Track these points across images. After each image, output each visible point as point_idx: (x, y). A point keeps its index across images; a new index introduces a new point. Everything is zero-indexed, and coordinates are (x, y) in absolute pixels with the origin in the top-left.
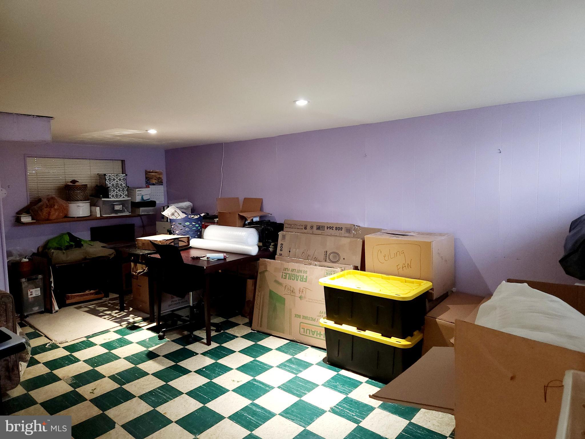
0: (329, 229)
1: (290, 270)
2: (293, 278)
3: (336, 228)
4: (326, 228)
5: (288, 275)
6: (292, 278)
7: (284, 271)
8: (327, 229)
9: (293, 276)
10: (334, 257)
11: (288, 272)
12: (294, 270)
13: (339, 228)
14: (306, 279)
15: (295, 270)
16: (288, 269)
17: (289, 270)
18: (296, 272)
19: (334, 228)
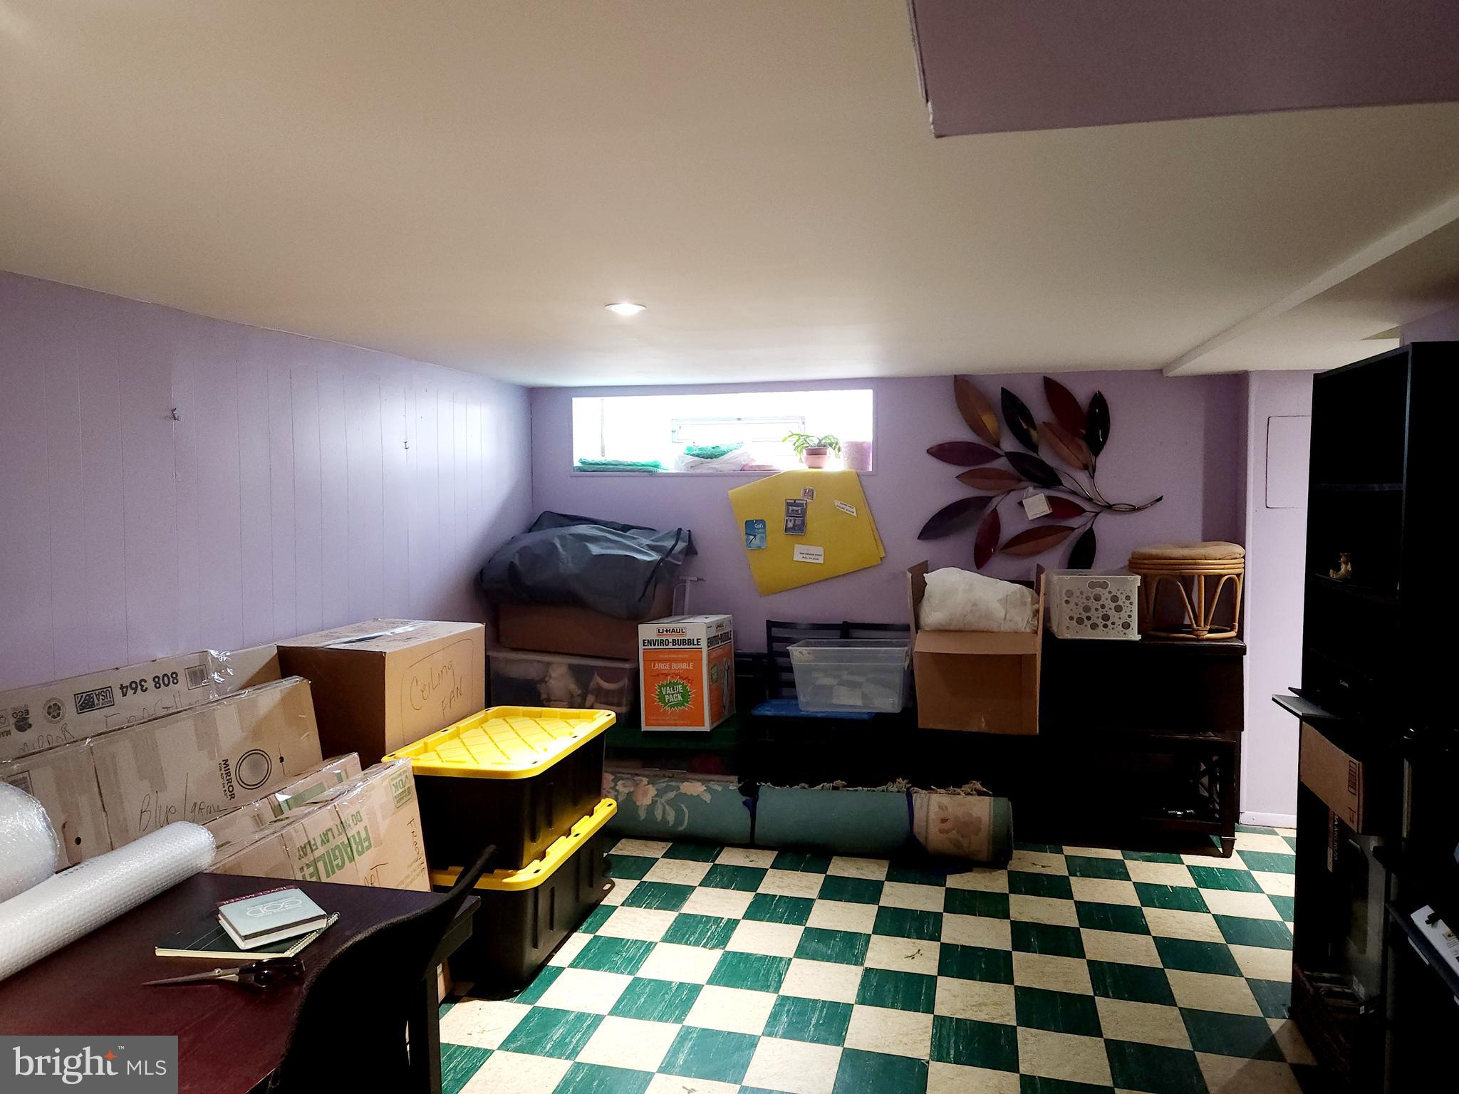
0: (130, 692)
1: (319, 843)
2: (339, 861)
3: (158, 682)
4: (117, 693)
5: (320, 865)
6: (335, 863)
7: (305, 860)
8: (124, 695)
9: (334, 855)
10: (255, 767)
11: (317, 853)
12: (330, 833)
13: (166, 678)
14: (368, 838)
15: (330, 830)
16: (312, 843)
17: (315, 844)
18: (336, 835)
19: (150, 684)
